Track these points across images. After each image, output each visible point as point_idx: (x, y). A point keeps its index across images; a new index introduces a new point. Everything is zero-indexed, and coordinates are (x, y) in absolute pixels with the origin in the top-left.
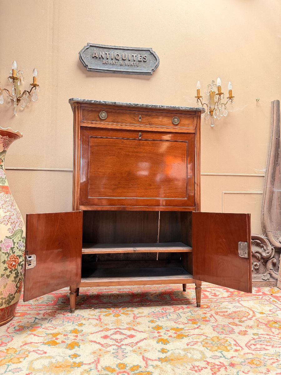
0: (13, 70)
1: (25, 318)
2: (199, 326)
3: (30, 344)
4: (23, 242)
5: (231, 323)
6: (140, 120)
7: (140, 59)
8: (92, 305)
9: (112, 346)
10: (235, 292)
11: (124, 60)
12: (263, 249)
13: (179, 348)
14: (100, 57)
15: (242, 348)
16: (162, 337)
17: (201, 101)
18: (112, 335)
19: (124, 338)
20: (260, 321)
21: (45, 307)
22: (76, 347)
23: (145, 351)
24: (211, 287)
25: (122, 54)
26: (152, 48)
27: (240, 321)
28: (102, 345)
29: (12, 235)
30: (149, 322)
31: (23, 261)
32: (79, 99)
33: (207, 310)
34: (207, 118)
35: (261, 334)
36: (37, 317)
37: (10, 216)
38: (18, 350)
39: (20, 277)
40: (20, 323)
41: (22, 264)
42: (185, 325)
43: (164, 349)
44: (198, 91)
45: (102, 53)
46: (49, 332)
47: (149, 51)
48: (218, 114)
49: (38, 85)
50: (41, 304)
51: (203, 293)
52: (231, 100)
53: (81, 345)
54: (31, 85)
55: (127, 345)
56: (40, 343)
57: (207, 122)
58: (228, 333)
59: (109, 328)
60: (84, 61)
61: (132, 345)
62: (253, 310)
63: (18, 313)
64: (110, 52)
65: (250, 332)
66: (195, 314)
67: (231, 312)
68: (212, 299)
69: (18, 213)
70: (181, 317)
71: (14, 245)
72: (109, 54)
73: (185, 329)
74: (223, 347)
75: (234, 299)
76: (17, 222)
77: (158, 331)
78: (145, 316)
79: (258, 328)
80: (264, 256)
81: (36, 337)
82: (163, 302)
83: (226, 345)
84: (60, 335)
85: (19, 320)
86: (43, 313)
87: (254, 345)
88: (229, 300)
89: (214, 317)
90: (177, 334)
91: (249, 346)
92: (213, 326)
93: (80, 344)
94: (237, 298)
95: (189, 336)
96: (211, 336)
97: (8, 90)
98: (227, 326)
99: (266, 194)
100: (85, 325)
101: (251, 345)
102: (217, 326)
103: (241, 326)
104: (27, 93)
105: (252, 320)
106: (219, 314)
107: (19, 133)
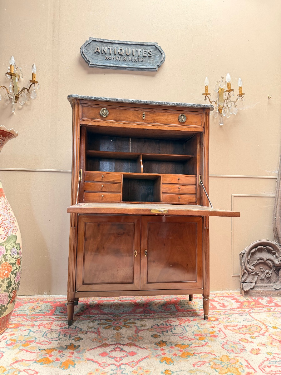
0: (10, 66)
1: (18, 331)
2: (207, 343)
3: (21, 362)
4: (17, 248)
5: (242, 340)
6: (144, 118)
7: (145, 54)
8: (91, 316)
9: (110, 365)
10: (245, 303)
11: (128, 55)
12: (275, 256)
13: (184, 369)
14: (103, 52)
15: (255, 371)
16: (166, 356)
17: (209, 99)
18: (110, 352)
19: (124, 356)
20: (274, 337)
21: (41, 318)
22: (71, 366)
23: (146, 372)
24: (219, 297)
25: (126, 49)
26: (157, 43)
27: (252, 338)
28: (100, 364)
29: (4, 241)
30: (152, 336)
31: (17, 269)
32: (79, 95)
33: (216, 323)
34: (216, 117)
35: (276, 354)
36: (32, 329)
37: (3, 221)
38: (7, 369)
39: (13, 286)
40: (13, 336)
41: (15, 272)
42: (191, 341)
43: (168, 371)
44: (206, 88)
45: (105, 48)
46: (43, 347)
47: (154, 45)
48: (227, 112)
49: (37, 82)
50: (37, 314)
51: (210, 303)
52: (241, 97)
53: (77, 364)
54: (31, 81)
55: (127, 364)
56: (33, 360)
57: (215, 121)
58: (239, 351)
59: (108, 343)
60: (86, 56)
61: (133, 364)
62: (266, 324)
63: (12, 324)
64: (113, 47)
65: (264, 350)
66: (203, 328)
67: (242, 326)
68: (221, 311)
69: (12, 217)
70: (187, 331)
71: (7, 252)
72: (112, 49)
73: (191, 346)
74: (234, 368)
75: (244, 311)
76: (10, 228)
77: (162, 347)
78: (147, 330)
79: (272, 345)
80: (276, 264)
81: (28, 353)
82: (167, 313)
83: (237, 366)
84: (54, 351)
85: (13, 333)
86: (39, 325)
87: (268, 366)
88: (239, 312)
89: (223, 332)
90: (183, 352)
91: (263, 368)
92: (222, 343)
93: (75, 363)
94: (248, 310)
95: (196, 354)
96: (220, 355)
97: (5, 87)
98: (237, 343)
99: (278, 198)
100: (82, 339)
101: (265, 367)
102: (226, 343)
103: (253, 342)
104: (26, 90)
105: (264, 336)
106: (228, 328)
107: (13, 131)
